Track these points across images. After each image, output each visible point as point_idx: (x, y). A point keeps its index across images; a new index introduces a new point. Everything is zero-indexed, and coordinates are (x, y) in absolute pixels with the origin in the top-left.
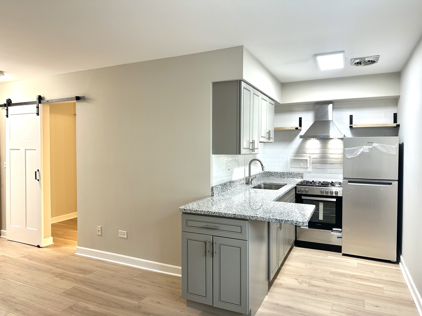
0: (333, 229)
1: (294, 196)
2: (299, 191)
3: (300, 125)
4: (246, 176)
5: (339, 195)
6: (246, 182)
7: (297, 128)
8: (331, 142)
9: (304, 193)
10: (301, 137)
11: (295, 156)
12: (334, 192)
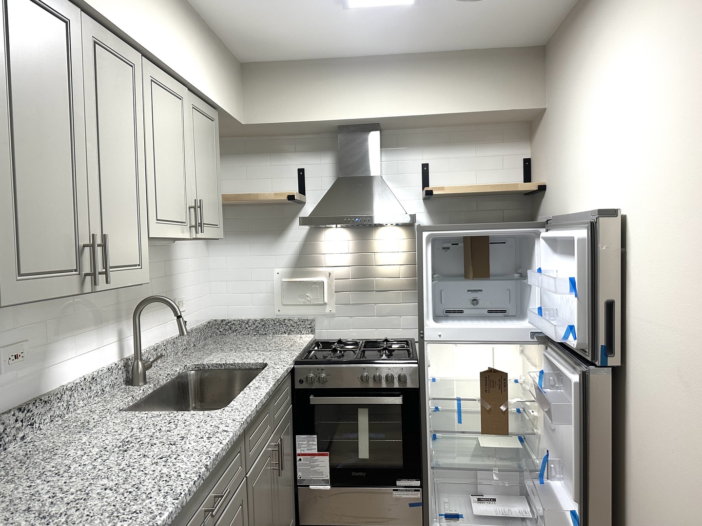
0: (398, 483)
1: (289, 398)
2: (301, 382)
3: (302, 190)
4: (126, 356)
5: (409, 385)
6: (127, 377)
7: (291, 197)
8: (379, 233)
9: (316, 386)
10: (304, 221)
11: (293, 275)
12: (396, 376)
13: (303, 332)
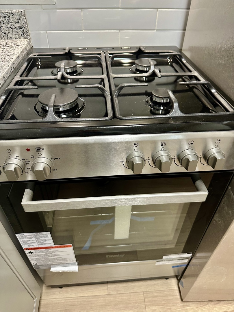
0: (164, 257)
13: (10, 35)
